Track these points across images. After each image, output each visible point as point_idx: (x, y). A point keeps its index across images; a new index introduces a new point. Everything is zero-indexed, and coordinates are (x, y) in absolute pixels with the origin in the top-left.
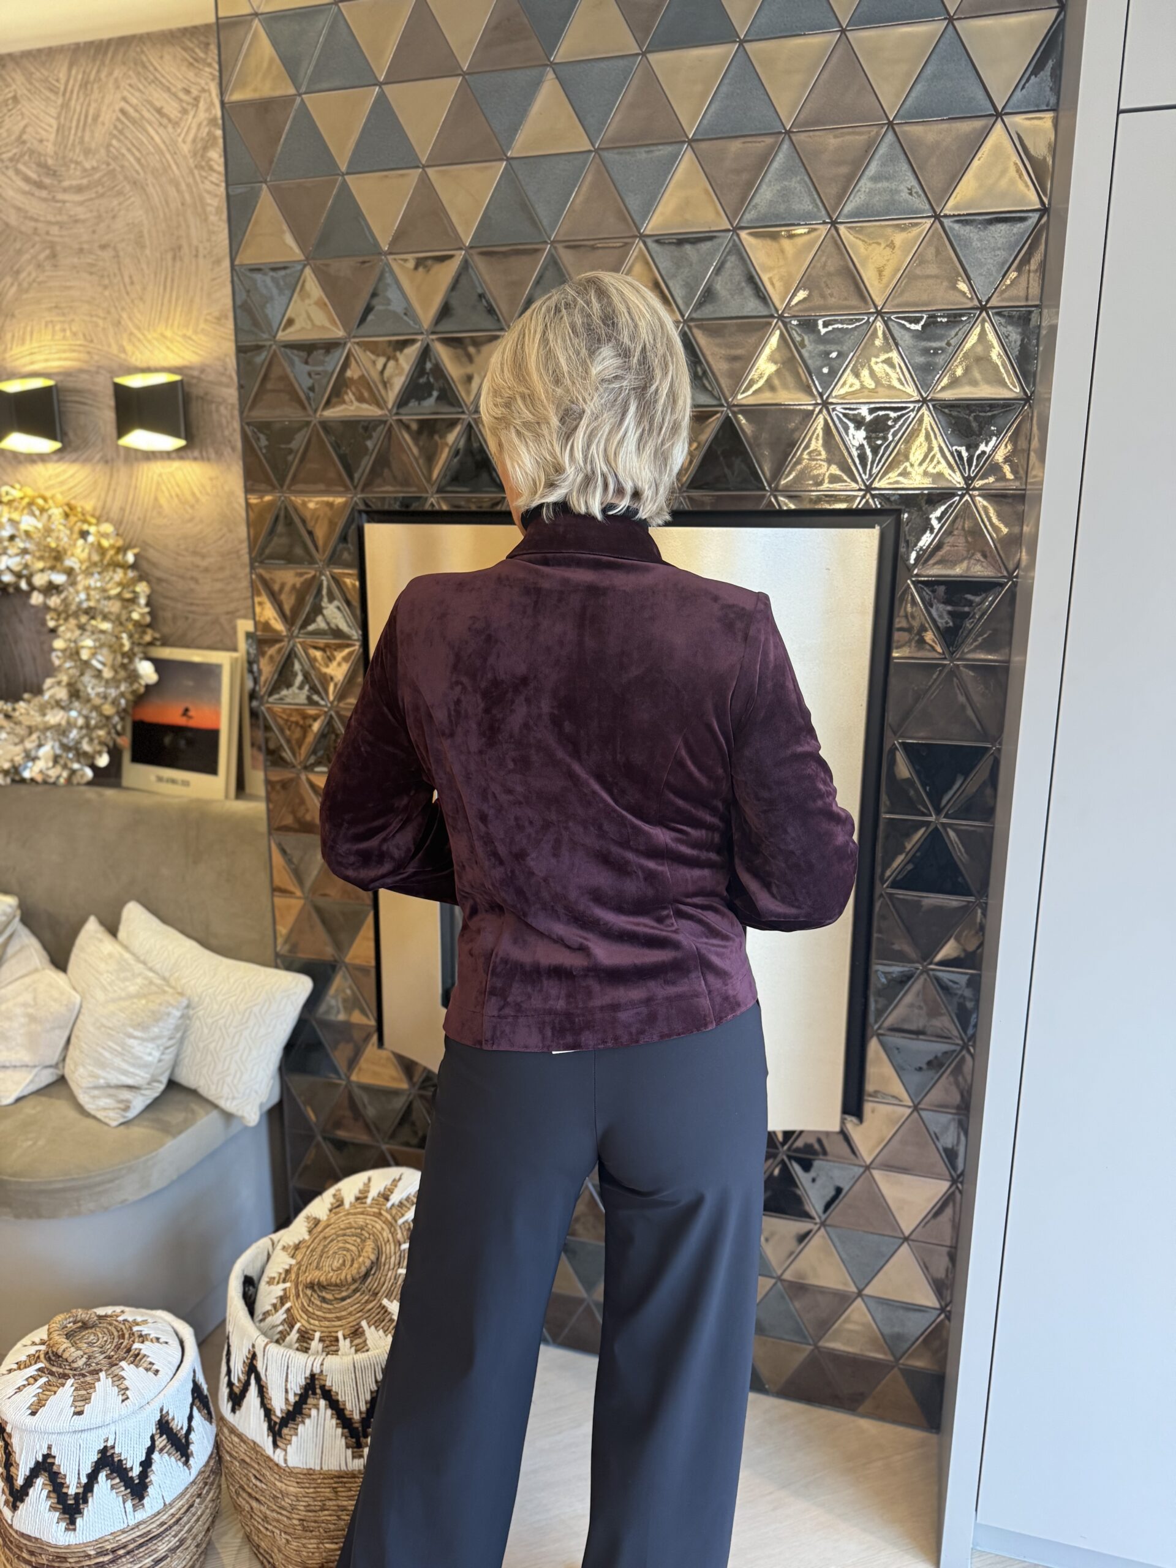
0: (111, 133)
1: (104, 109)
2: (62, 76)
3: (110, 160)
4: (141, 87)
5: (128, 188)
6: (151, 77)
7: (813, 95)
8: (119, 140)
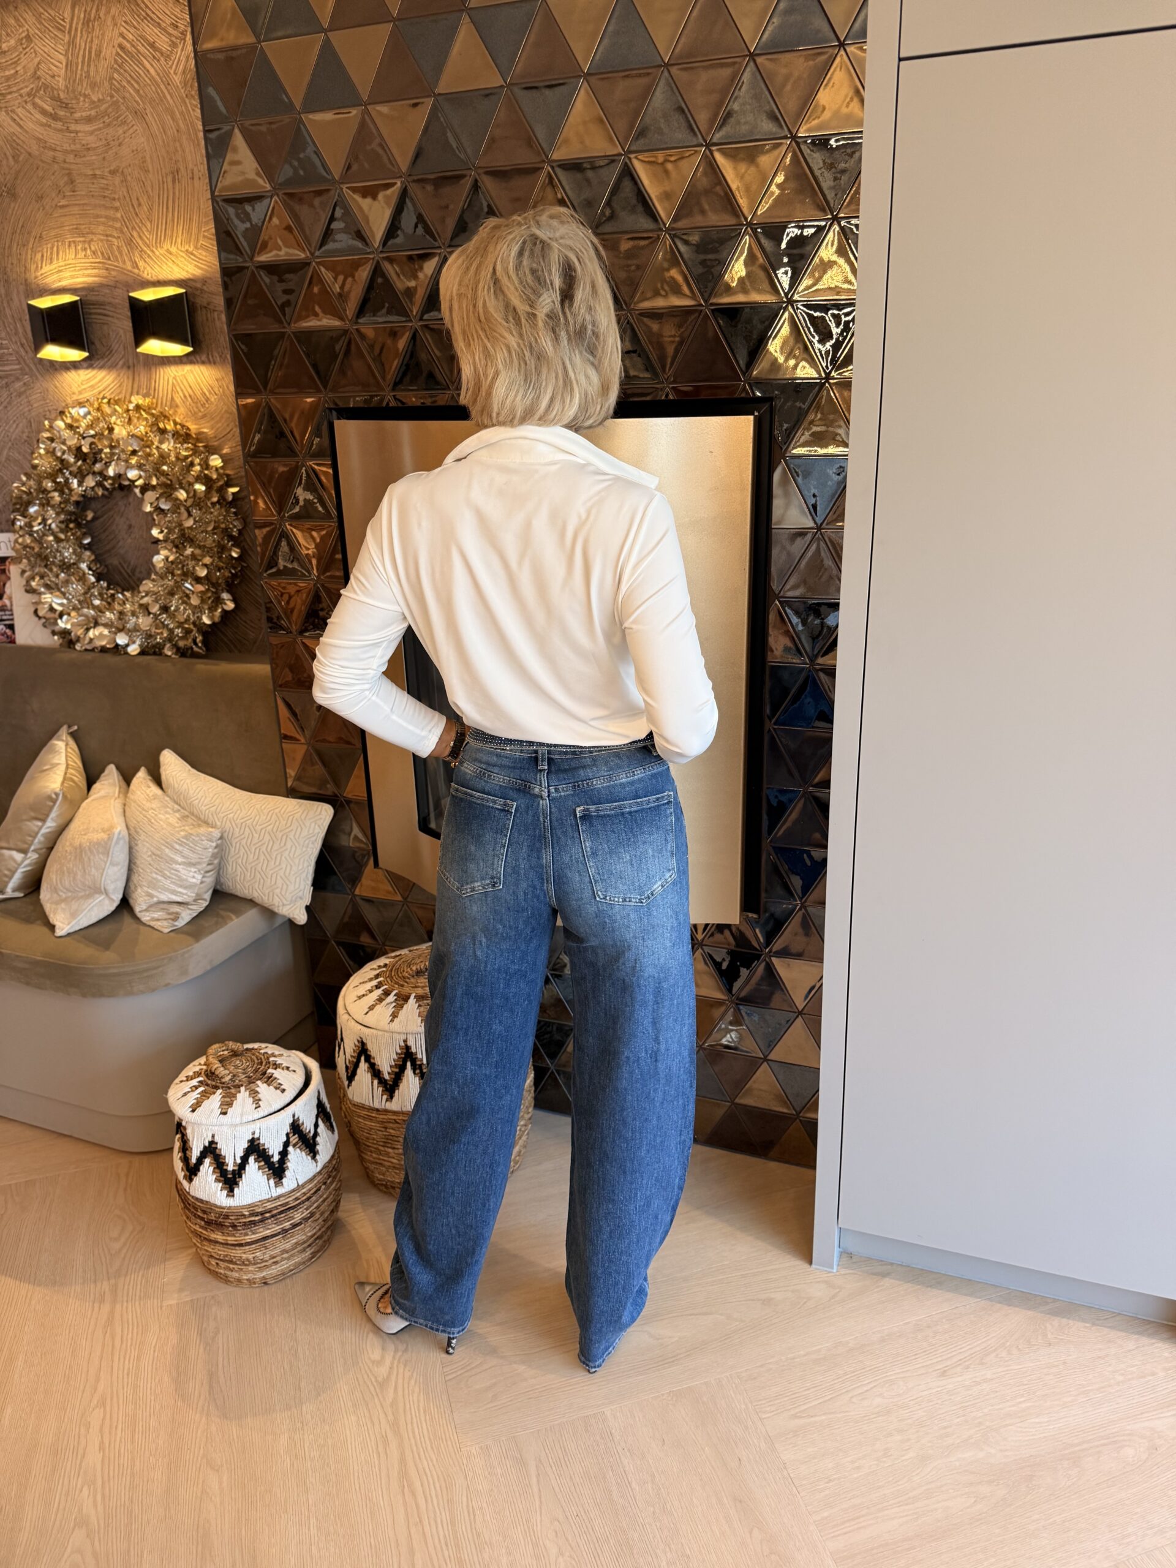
0: (112, 67)
1: (105, 44)
2: (67, 15)
3: (113, 93)
4: (135, 23)
5: (130, 117)
6: (143, 13)
7: (686, 31)
8: (120, 74)
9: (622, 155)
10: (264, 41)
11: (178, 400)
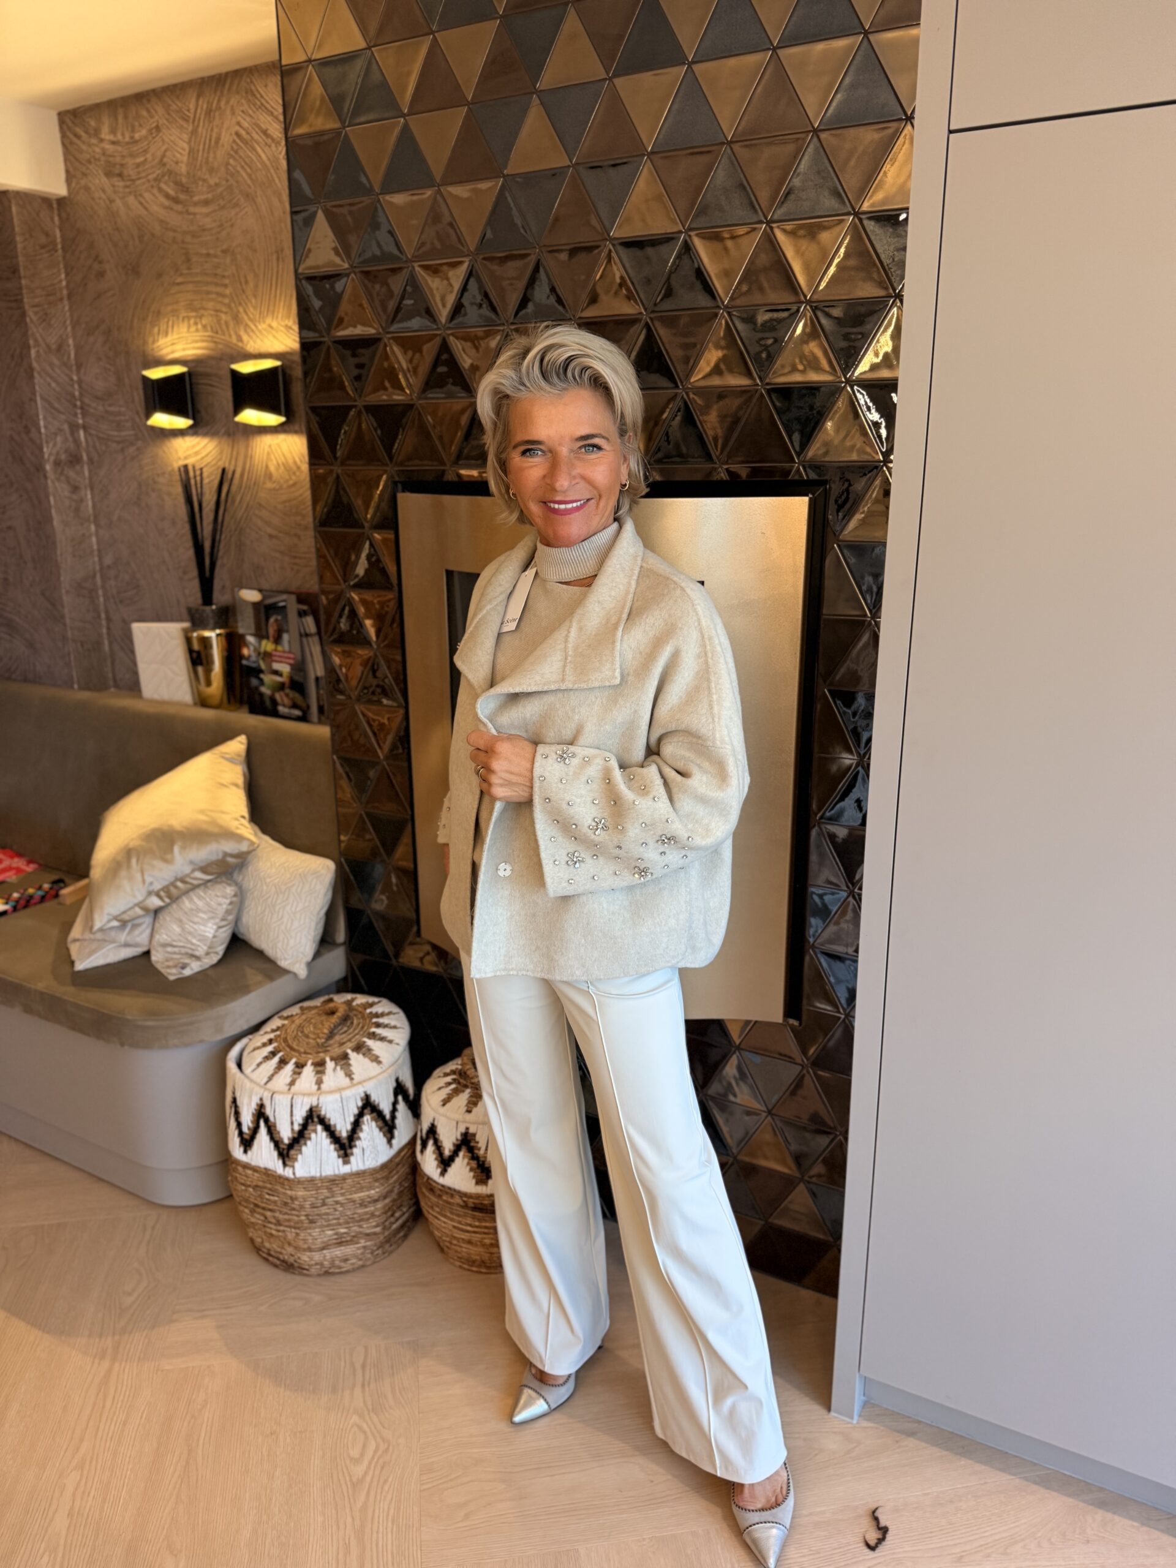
0: (229, 154)
1: (223, 134)
2: (192, 106)
3: (229, 178)
4: (251, 112)
5: (242, 200)
6: (258, 103)
7: (750, 109)
8: (235, 159)
9: (680, 232)
10: (348, 126)
11: (272, 468)
